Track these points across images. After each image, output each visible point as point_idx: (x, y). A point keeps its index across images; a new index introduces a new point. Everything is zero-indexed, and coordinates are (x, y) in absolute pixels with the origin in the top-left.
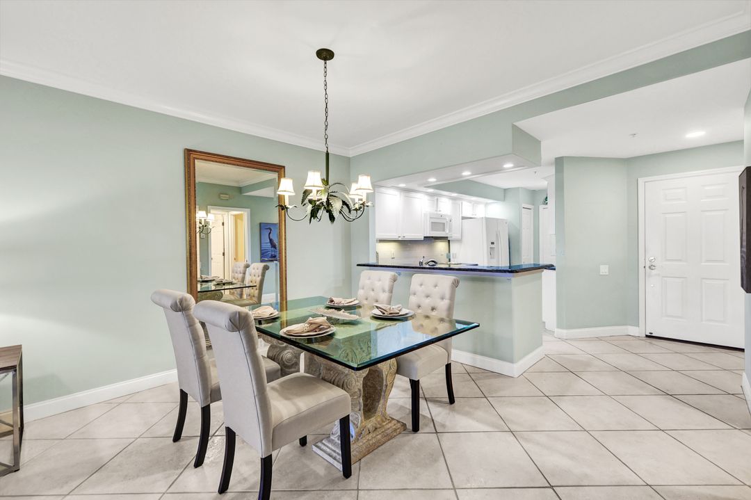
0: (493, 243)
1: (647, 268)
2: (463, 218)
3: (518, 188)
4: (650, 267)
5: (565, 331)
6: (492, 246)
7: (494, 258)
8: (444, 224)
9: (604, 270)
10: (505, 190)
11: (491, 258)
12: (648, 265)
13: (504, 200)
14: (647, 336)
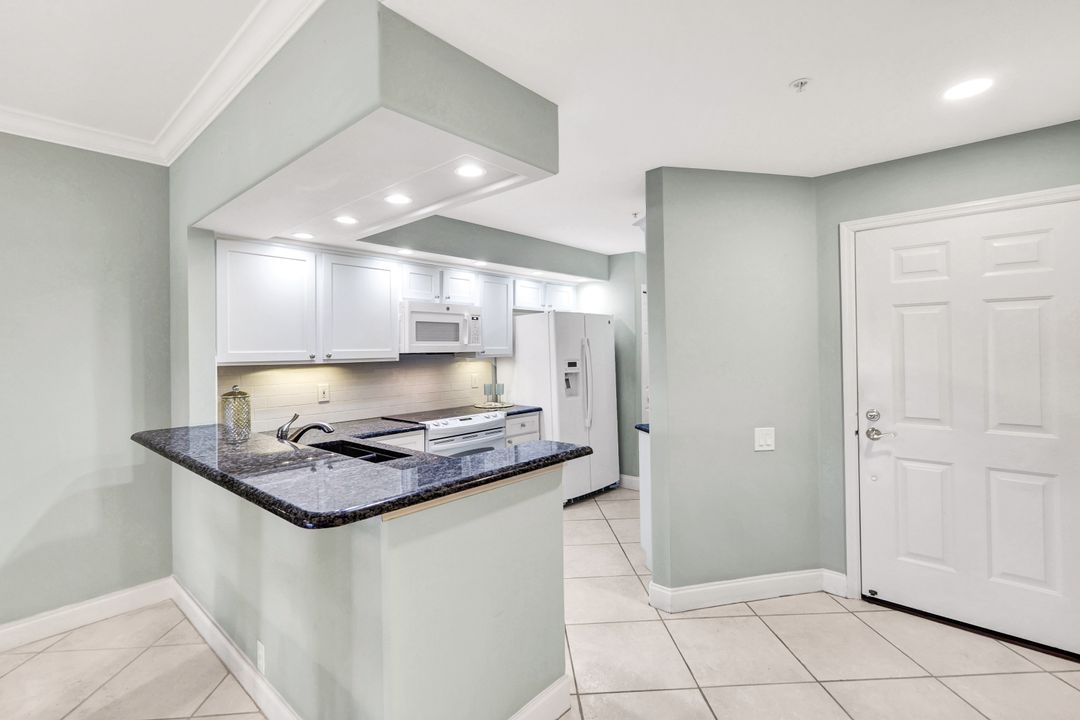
0: (572, 364)
1: (862, 433)
2: (517, 312)
3: (633, 253)
4: (868, 434)
5: (668, 592)
6: (572, 370)
7: (576, 395)
8: (457, 324)
9: (765, 438)
10: (610, 257)
11: (571, 395)
12: (864, 428)
13: (609, 278)
14: (864, 597)
